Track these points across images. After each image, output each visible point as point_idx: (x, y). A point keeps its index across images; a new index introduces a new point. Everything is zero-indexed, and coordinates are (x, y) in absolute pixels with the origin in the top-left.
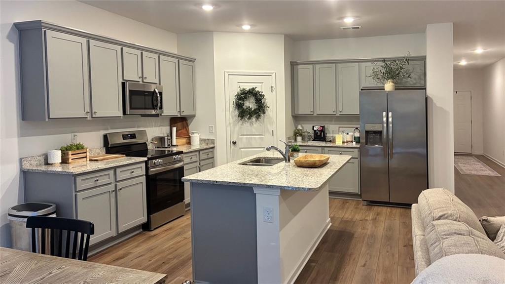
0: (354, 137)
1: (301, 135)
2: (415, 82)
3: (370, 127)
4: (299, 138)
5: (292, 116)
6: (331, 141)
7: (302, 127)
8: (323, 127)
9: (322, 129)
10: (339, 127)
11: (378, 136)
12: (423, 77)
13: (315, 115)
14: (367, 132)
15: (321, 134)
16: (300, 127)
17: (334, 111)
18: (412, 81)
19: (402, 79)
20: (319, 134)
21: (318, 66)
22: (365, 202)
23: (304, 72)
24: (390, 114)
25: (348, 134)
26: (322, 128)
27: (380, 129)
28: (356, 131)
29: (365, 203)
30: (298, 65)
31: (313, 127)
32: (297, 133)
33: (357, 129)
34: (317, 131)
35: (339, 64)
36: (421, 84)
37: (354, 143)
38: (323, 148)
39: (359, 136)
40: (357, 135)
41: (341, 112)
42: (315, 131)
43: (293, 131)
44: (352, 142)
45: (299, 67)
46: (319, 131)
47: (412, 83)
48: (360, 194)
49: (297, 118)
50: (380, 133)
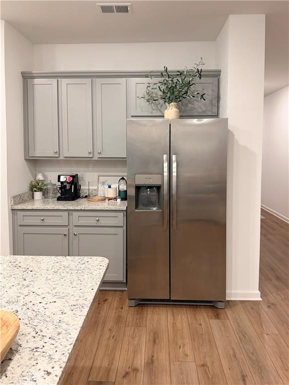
0: (119, 191)
1: (40, 190)
2: (204, 109)
3: (142, 180)
4: (38, 195)
5: (26, 160)
6: (86, 197)
7: (44, 176)
8: (75, 177)
9: (73, 180)
10: (99, 176)
11: (155, 194)
12: (215, 102)
13: (61, 158)
14: (138, 188)
15: (71, 187)
16: (40, 177)
17: (90, 153)
18: (200, 107)
19: (187, 105)
20: (68, 188)
21: (64, 82)
22: (134, 301)
23: (43, 89)
24: (174, 158)
25: (110, 187)
26: (71, 179)
27: (158, 183)
28: (122, 181)
29: (133, 303)
30: (34, 78)
31: (59, 177)
32: (35, 187)
33: (123, 179)
34: (65, 184)
35: (98, 80)
36: (212, 112)
37: (119, 200)
38: (70, 212)
39: (125, 189)
40: (123, 187)
41: (100, 153)
42: (62, 183)
43: (29, 182)
44: (115, 199)
45: (36, 81)
46: (68, 183)
47: (200, 110)
48: (125, 281)
49: (34, 162)
50: (159, 188)
